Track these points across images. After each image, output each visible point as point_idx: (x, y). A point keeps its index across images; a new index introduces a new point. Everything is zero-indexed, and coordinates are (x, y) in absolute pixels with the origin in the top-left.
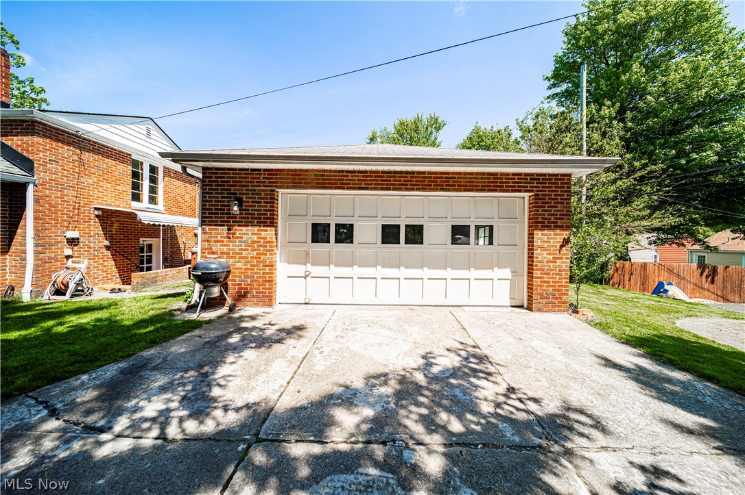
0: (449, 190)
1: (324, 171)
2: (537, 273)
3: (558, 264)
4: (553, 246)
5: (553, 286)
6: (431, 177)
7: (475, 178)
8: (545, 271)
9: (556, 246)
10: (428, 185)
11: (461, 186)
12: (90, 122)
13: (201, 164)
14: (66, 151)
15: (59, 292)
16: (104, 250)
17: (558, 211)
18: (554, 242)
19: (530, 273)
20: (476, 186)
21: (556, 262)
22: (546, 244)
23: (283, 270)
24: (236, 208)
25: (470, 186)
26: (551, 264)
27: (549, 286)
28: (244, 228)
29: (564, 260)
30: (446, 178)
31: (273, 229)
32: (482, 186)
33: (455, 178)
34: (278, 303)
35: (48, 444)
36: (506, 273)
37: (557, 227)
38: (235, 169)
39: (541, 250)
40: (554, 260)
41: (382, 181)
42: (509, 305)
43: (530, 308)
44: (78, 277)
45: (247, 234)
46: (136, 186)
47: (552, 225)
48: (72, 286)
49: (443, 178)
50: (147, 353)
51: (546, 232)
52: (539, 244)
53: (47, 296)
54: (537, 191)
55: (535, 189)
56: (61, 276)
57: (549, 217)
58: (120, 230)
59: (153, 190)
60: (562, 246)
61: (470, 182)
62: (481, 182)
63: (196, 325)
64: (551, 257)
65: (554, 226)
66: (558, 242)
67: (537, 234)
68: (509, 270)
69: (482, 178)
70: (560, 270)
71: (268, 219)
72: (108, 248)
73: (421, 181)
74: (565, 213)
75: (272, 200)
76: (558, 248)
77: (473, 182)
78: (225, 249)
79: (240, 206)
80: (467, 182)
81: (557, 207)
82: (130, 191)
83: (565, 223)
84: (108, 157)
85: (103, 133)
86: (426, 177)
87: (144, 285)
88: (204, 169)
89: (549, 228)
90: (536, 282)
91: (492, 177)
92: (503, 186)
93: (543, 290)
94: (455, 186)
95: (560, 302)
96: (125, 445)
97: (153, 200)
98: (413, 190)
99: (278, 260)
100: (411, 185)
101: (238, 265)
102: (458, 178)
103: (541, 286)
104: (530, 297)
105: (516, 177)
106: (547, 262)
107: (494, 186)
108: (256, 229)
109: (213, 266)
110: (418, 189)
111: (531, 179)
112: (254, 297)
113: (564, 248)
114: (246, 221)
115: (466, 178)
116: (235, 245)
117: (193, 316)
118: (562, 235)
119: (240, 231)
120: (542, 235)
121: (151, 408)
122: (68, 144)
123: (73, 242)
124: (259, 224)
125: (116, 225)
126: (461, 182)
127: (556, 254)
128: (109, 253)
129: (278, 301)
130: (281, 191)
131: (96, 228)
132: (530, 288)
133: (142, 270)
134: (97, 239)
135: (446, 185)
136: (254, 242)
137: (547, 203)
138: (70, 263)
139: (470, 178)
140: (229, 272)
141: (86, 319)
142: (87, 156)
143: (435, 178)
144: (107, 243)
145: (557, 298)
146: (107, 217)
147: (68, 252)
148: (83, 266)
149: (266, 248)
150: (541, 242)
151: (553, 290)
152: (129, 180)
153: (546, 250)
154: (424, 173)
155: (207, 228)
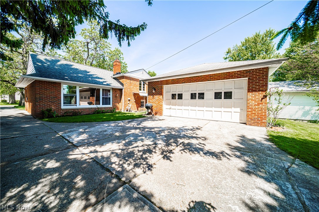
0: (211, 80)
1: (174, 79)
2: (249, 110)
3: (260, 106)
4: (257, 99)
5: (257, 115)
6: (204, 77)
7: (221, 75)
8: (253, 109)
9: (259, 99)
10: (203, 80)
11: (215, 78)
12: (132, 73)
13: (148, 81)
14: (128, 81)
15: (127, 111)
16: (134, 102)
17: (261, 84)
18: (258, 97)
20: (221, 78)
21: (259, 105)
22: (254, 98)
23: (165, 107)
24: (154, 91)
25: (219, 78)
26: (257, 106)
27: (255, 115)
29: (264, 105)
30: (210, 76)
31: (162, 96)
32: (224, 78)
33: (213, 76)
34: (163, 115)
35: (122, 124)
36: (238, 110)
37: (260, 91)
38: (154, 82)
39: (251, 100)
40: (258, 104)
41: (189, 80)
42: (239, 122)
44: (130, 108)
46: (140, 87)
47: (257, 90)
48: (129, 110)
49: (209, 77)
50: (135, 119)
51: (254, 93)
52: (250, 98)
53: (126, 112)
54: (249, 77)
55: (248, 76)
56: (127, 107)
57: (255, 87)
58: (137, 98)
59: (144, 87)
60: (262, 99)
61: (219, 77)
62: (223, 76)
63: (145, 117)
64: (257, 103)
65: (258, 90)
66: (261, 97)
67: (249, 94)
68: (239, 109)
69: (223, 75)
70: (261, 109)
71: (161, 94)
72: (135, 102)
73: (201, 79)
74: (264, 84)
75: (162, 88)
76: (260, 99)
77: (220, 77)
78: (152, 101)
79: (155, 90)
80: (218, 77)
81: (260, 82)
82: (139, 88)
83: (264, 89)
84: (135, 81)
85: (134, 75)
86: (203, 77)
87: (141, 111)
88: (149, 82)
89: (255, 91)
90: (249, 113)
91: (228, 74)
92: (233, 77)
93: (252, 117)
94: (213, 79)
95: (261, 122)
96: (129, 126)
97: (144, 90)
98: (198, 82)
99: (163, 104)
100: (198, 80)
101: (155, 105)
102: (214, 76)
103: (251, 115)
104: (248, 120)
105: (239, 72)
106: (254, 105)
107: (229, 77)
109: (149, 105)
110: (200, 81)
111: (246, 72)
113: (264, 100)
114: (156, 94)
115: (217, 75)
116: (154, 100)
117: (145, 116)
118: (263, 94)
119: (155, 96)
120: (252, 94)
121: (133, 124)
122: (129, 79)
123: (129, 100)
124: (159, 95)
125: (136, 97)
126: (215, 77)
127: (259, 102)
128: (135, 103)
129: (164, 115)
130: (164, 86)
131: (133, 97)
132: (248, 116)
133: (140, 107)
134: (133, 100)
135: (210, 79)
136: (158, 99)
137: (254, 81)
138: (129, 105)
139: (219, 75)
140: (152, 106)
141: (129, 114)
142: (132, 81)
143: (206, 77)
144: (135, 101)
145: (260, 121)
146: (135, 95)
147: (128, 103)
148: (130, 106)
149: (160, 101)
150: (251, 97)
151: (258, 117)
152: (139, 85)
153: (254, 100)
154: (202, 76)
155: (149, 96)
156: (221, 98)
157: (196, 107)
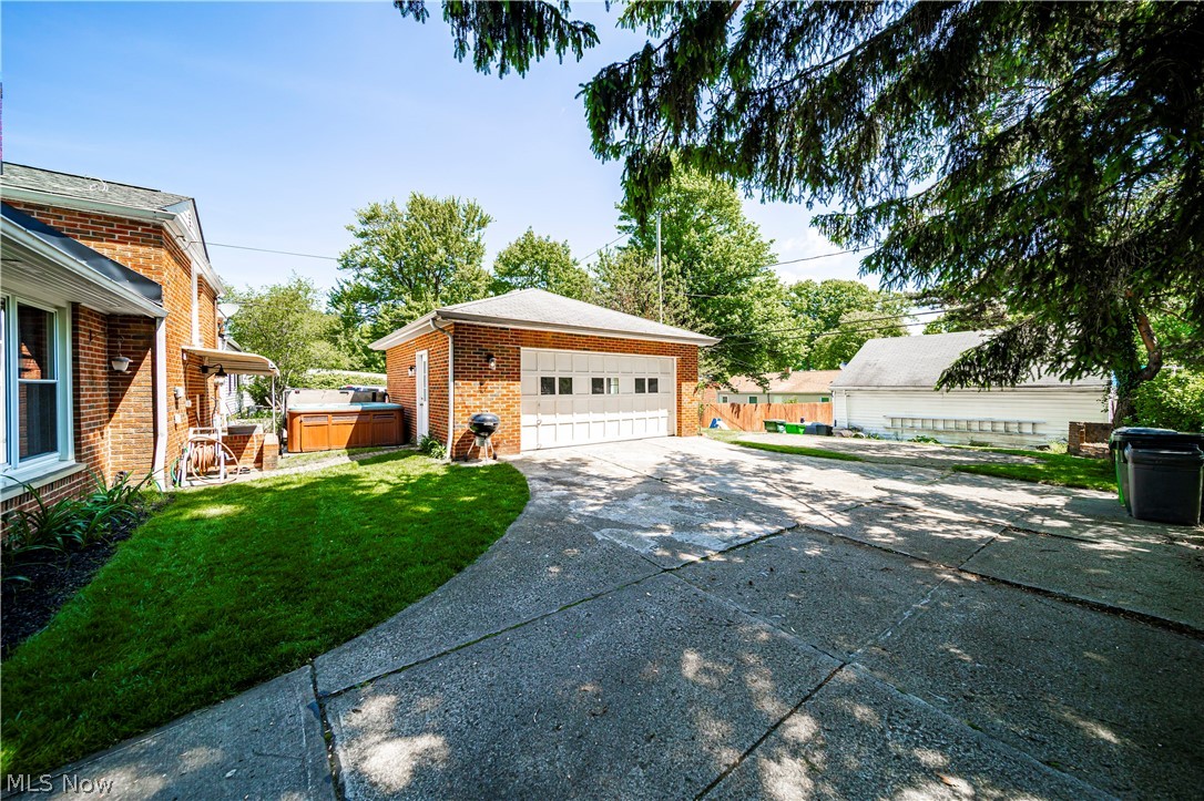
2: (683, 411)
3: (693, 404)
4: (690, 393)
8: (686, 410)
9: (692, 393)
16: (186, 414)
17: (693, 369)
18: (691, 390)
19: (679, 411)
20: (652, 351)
23: (525, 420)
24: (493, 363)
26: (690, 405)
27: (689, 419)
28: (495, 383)
29: (696, 401)
31: (518, 383)
32: (656, 351)
36: (664, 412)
37: (692, 380)
40: (691, 402)
42: (666, 435)
43: (679, 435)
45: (498, 387)
47: (690, 378)
51: (687, 383)
52: (685, 391)
54: (682, 356)
64: (690, 400)
66: (693, 390)
67: (685, 385)
69: (655, 345)
70: (694, 408)
71: (514, 375)
75: (516, 357)
78: (478, 403)
81: (692, 366)
83: (696, 377)
88: (456, 325)
89: (688, 380)
90: (683, 417)
92: (666, 352)
93: (687, 422)
99: (522, 411)
103: (686, 420)
104: (679, 428)
105: (673, 346)
106: (688, 403)
107: (661, 351)
108: (506, 382)
112: (505, 446)
113: (695, 394)
114: (496, 376)
116: (486, 399)
118: (695, 385)
119: (490, 384)
124: (508, 378)
127: (692, 398)
128: (187, 418)
130: (524, 349)
131: (182, 381)
132: (679, 421)
134: (183, 399)
136: (504, 395)
137: (687, 364)
144: (188, 404)
149: (510, 404)
151: (691, 422)
153: (687, 395)
155: (460, 383)
156: (644, 392)
157: (618, 412)
